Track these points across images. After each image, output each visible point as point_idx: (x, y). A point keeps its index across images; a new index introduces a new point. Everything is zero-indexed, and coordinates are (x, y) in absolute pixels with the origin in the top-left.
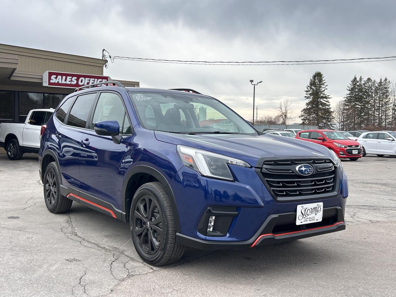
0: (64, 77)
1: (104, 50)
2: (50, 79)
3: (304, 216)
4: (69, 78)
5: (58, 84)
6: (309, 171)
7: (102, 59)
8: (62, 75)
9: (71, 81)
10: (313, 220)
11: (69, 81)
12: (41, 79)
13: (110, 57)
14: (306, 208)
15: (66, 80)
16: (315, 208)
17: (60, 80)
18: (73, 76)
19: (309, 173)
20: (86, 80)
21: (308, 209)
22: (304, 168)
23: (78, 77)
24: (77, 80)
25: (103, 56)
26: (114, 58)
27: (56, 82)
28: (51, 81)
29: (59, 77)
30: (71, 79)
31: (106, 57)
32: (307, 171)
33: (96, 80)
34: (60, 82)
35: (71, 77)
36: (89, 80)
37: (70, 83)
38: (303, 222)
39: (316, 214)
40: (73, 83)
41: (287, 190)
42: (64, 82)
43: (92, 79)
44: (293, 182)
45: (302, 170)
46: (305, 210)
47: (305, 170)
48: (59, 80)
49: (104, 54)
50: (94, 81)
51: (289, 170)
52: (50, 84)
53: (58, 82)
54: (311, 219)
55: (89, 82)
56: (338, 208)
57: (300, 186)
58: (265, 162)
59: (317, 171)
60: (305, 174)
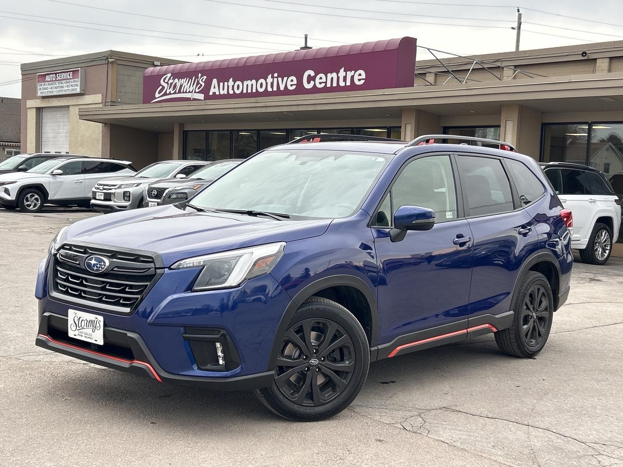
3: (78, 328)
6: (99, 267)
10: (90, 338)
14: (80, 318)
16: (91, 321)
19: (99, 270)
21: (83, 319)
22: (95, 260)
32: (97, 267)
38: (77, 334)
39: (94, 331)
41: (69, 287)
46: (79, 319)
47: (94, 264)
54: (87, 335)
56: (130, 334)
57: (85, 286)
58: (65, 246)
59: (112, 270)
60: (93, 270)
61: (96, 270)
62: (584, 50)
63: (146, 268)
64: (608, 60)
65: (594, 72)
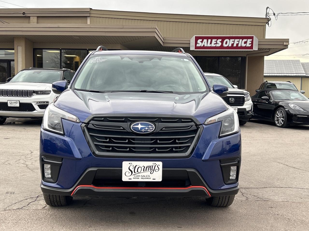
0: (209, 40)
1: (268, 8)
2: (196, 43)
3: (134, 173)
4: (214, 40)
5: (204, 47)
6: (148, 129)
7: (265, 17)
8: (207, 38)
9: (216, 43)
10: (148, 178)
11: (214, 44)
12: (189, 44)
13: (274, 14)
15: (211, 43)
16: (149, 167)
17: (206, 43)
18: (217, 38)
19: (147, 131)
20: (230, 41)
22: (141, 125)
23: (223, 39)
24: (222, 42)
25: (267, 14)
26: (277, 15)
27: (202, 45)
28: (198, 45)
29: (205, 40)
30: (216, 41)
31: (270, 14)
32: (145, 129)
33: (241, 40)
34: (206, 45)
35: (216, 40)
36: (234, 41)
37: (215, 45)
38: (132, 178)
39: (152, 173)
40: (217, 45)
41: (115, 146)
42: (209, 45)
43: (236, 40)
44: (125, 139)
45: (138, 128)
46: (135, 167)
47: (141, 128)
48: (204, 44)
49: (268, 12)
50: (239, 41)
51: (120, 127)
52: (196, 48)
53: (204, 45)
54: (144, 177)
55: (234, 43)
56: (188, 170)
57: (134, 144)
58: (94, 118)
59: (161, 130)
60: (142, 132)
61: (144, 132)
62: (24, 11)
63: (190, 126)
64: (36, 18)
65: (29, 22)
